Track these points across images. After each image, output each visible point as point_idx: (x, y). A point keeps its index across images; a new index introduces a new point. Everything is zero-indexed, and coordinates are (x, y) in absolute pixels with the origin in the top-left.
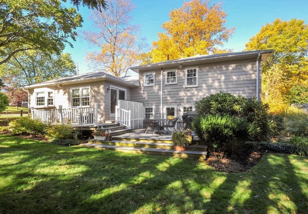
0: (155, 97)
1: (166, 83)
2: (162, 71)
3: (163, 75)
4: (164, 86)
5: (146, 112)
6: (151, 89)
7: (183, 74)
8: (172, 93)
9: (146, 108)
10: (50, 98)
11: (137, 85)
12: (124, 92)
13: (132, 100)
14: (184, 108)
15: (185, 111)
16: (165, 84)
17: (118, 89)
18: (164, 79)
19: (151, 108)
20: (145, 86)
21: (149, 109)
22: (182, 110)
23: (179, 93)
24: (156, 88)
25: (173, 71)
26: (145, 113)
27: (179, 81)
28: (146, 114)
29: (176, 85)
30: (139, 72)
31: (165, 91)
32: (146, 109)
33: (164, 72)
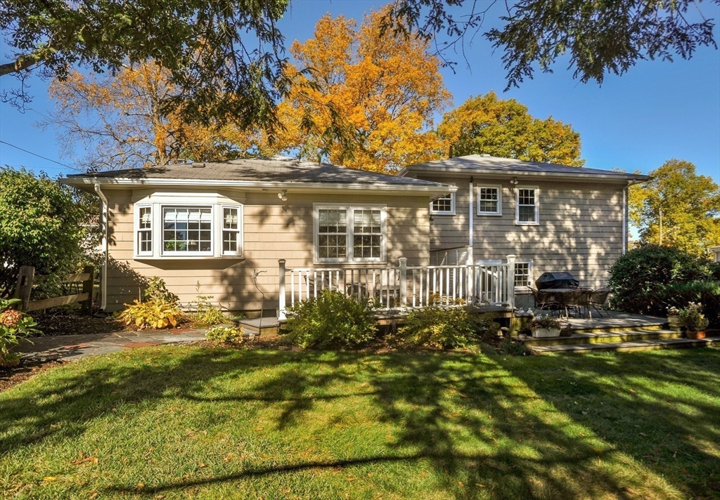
0: (456, 240)
1: (479, 212)
2: (471, 186)
3: (475, 195)
4: (476, 217)
6: (445, 221)
7: (510, 197)
8: (492, 234)
10: (230, 230)
16: (478, 214)
18: (475, 203)
23: (506, 235)
24: (459, 221)
25: (492, 187)
27: (505, 211)
29: (499, 218)
31: (480, 228)
33: (475, 188)
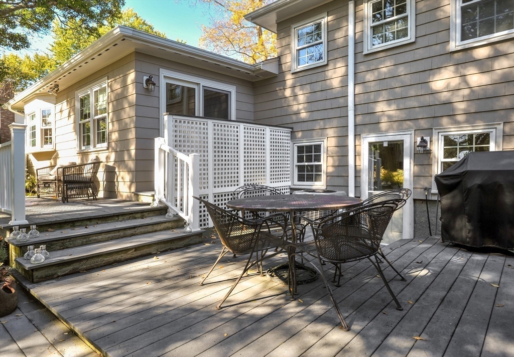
0: (328, 104)
1: (368, 48)
2: (351, 5)
3: (358, 21)
4: (360, 59)
5: (300, 159)
6: (314, 78)
9: (298, 147)
11: (272, 69)
12: (227, 96)
13: (258, 120)
14: (448, 141)
15: (449, 153)
16: (365, 52)
17: (201, 84)
18: (358, 35)
19: (315, 146)
20: (298, 70)
21: (309, 148)
22: (438, 149)
24: (335, 73)
26: (296, 163)
27: (423, 30)
28: (299, 166)
29: (408, 49)
30: (275, 29)
31: (370, 77)
32: (300, 149)
33: (359, 7)
